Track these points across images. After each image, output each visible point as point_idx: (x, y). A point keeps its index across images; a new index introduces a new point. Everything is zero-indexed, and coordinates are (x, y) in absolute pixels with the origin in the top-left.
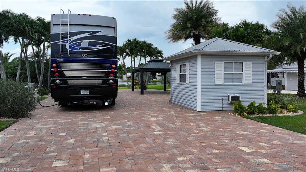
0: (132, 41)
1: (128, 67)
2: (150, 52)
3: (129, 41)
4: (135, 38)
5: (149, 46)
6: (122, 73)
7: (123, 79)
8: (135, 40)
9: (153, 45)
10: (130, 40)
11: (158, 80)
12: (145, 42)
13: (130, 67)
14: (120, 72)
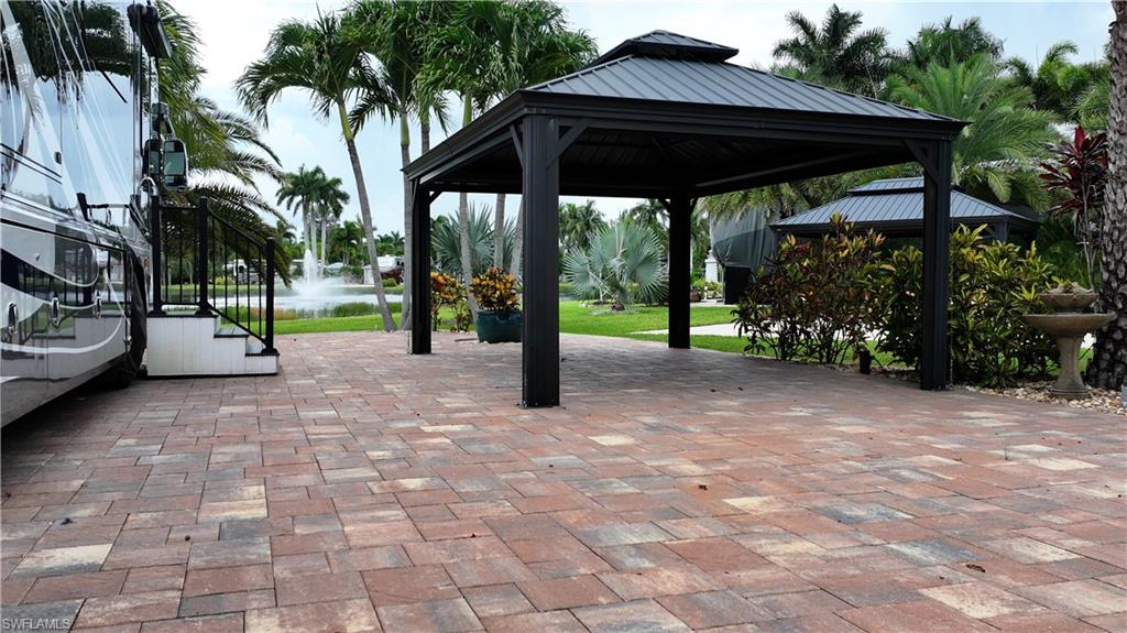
1: (383, 235)
6: (359, 257)
7: (363, 283)
13: (390, 235)
14: (351, 254)
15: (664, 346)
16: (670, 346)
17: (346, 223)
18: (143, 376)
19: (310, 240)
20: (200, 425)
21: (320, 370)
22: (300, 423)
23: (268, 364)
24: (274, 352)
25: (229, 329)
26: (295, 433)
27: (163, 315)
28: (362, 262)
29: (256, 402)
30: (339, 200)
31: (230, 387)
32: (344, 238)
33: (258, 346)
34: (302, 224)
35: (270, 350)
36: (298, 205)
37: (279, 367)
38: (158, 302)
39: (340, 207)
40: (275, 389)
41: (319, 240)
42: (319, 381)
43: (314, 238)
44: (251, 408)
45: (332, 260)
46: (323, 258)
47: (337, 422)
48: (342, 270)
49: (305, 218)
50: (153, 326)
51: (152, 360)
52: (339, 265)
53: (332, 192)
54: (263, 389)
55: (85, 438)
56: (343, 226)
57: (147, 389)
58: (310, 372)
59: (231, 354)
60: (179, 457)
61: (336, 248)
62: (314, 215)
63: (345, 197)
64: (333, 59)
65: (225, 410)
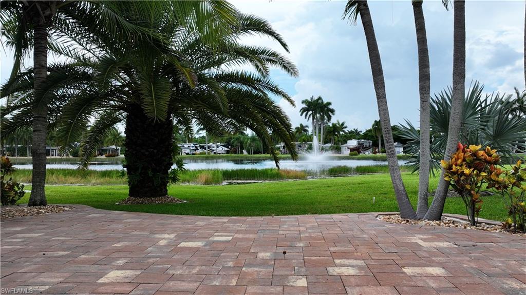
1: (350, 130)
6: (339, 141)
7: (341, 154)
13: (353, 130)
14: (335, 140)
17: (333, 124)
19: (315, 133)
28: (340, 143)
30: (330, 113)
32: (332, 132)
34: (312, 125)
36: (310, 116)
39: (330, 116)
41: (320, 133)
43: (317, 131)
45: (325, 142)
46: (321, 141)
48: (330, 147)
49: (313, 122)
52: (329, 145)
53: (326, 109)
56: (331, 126)
61: (328, 137)
62: (318, 121)
63: (332, 111)
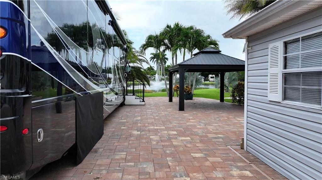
0: (172, 27)
2: (200, 41)
3: (168, 26)
4: (178, 23)
5: (198, 33)
8: (177, 25)
9: (204, 32)
10: (170, 26)
11: (210, 83)
12: (191, 28)
15: (219, 101)
16: (220, 101)
17: (167, 65)
18: (125, 105)
19: (158, 70)
20: (133, 111)
21: (152, 104)
22: (146, 112)
23: (143, 103)
24: (144, 101)
25: (137, 98)
26: (145, 113)
27: (128, 95)
29: (141, 109)
30: (166, 60)
31: (137, 106)
33: (142, 100)
34: (156, 66)
35: (143, 101)
36: (155, 61)
37: (145, 104)
38: (127, 93)
39: (166, 62)
40: (144, 107)
42: (151, 106)
43: (159, 70)
44: (140, 110)
46: (161, 75)
47: (151, 112)
49: (157, 64)
50: (126, 97)
51: (126, 103)
53: (164, 58)
54: (142, 107)
55: (120, 112)
56: (167, 66)
57: (126, 107)
58: (150, 105)
59: (138, 102)
60: (131, 114)
62: (159, 64)
63: (167, 59)
64: (157, 43)
65: (136, 110)
